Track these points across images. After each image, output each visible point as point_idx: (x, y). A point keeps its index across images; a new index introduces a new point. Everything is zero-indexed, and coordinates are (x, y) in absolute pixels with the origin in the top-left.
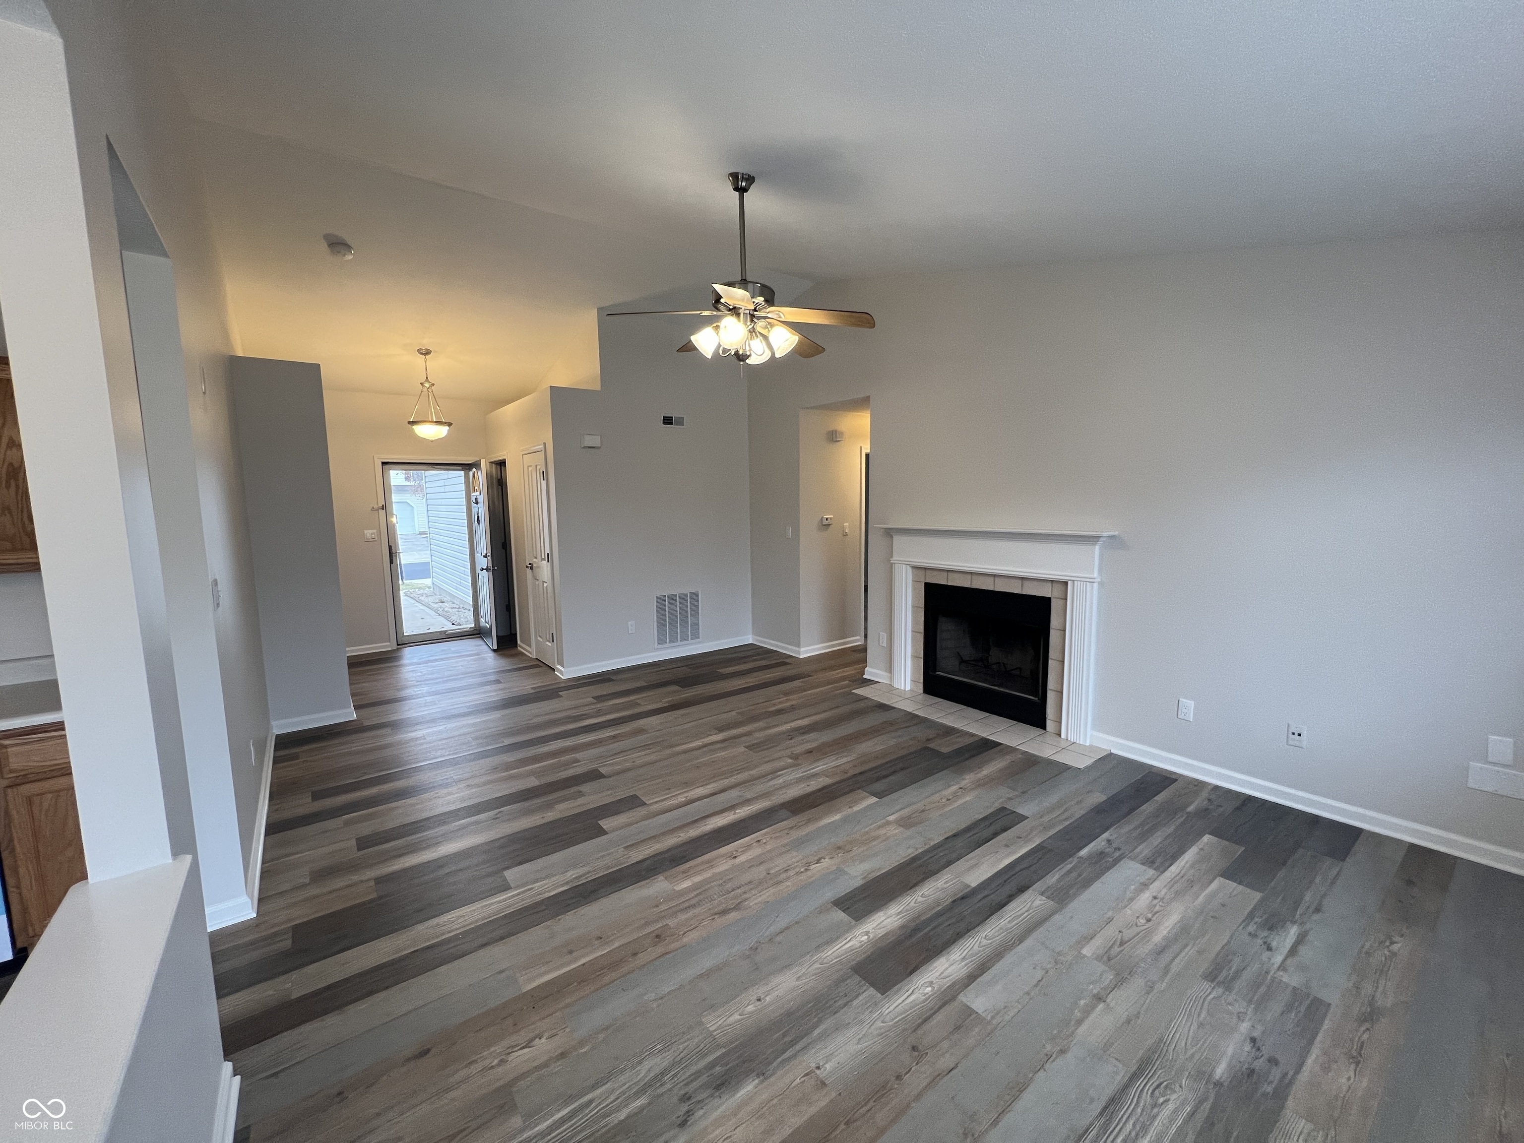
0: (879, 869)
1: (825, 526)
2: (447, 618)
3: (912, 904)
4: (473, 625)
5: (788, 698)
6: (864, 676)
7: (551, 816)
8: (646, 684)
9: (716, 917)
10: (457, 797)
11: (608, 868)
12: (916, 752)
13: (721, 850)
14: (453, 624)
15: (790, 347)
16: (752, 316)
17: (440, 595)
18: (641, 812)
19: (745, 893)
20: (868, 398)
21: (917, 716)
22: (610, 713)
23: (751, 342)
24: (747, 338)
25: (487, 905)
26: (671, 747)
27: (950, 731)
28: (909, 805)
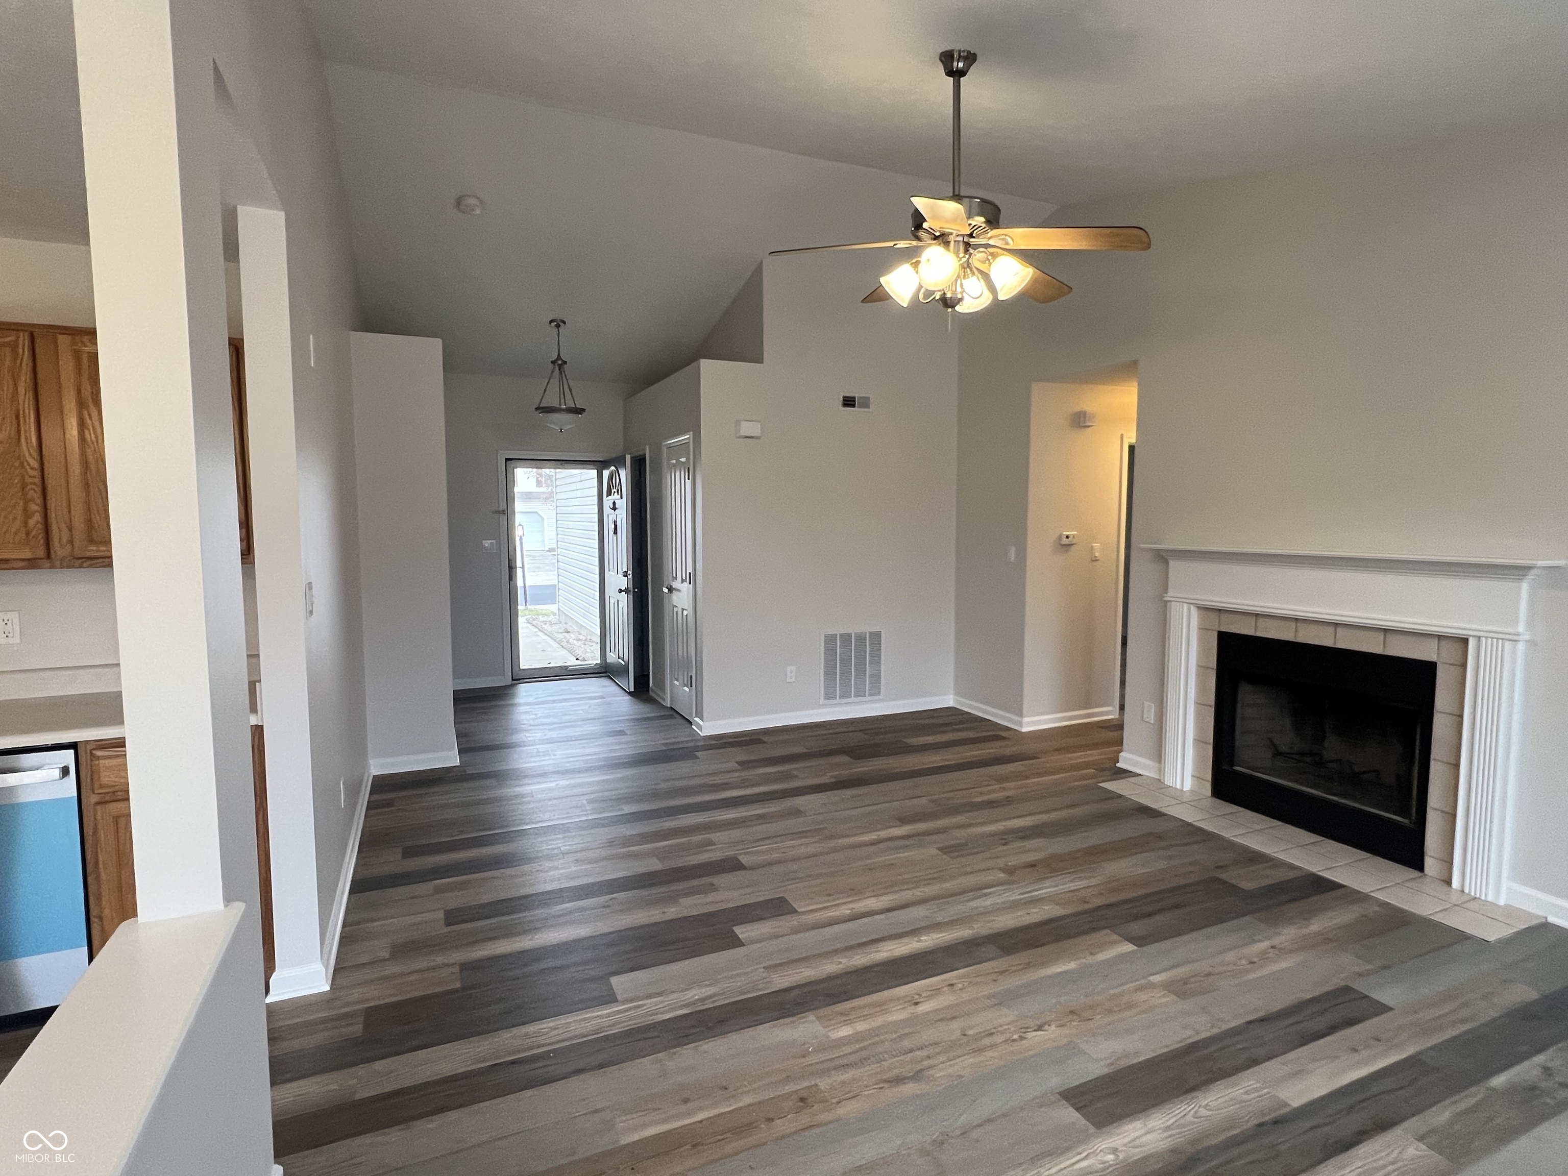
0: (1137, 1054)
1: (1064, 546)
2: (571, 652)
3: (1189, 1118)
4: (599, 662)
5: (1004, 785)
6: (1118, 765)
7: (672, 912)
8: (805, 751)
9: (886, 1085)
10: (561, 874)
11: (742, 993)
12: (1198, 883)
13: (898, 989)
14: (577, 659)
15: (1020, 286)
16: (967, 245)
17: (566, 623)
18: (789, 922)
19: (929, 1057)
20: (1135, 363)
21: (1200, 830)
22: (759, 785)
23: (964, 281)
24: (958, 276)
25: (585, 1019)
26: (832, 837)
27: (1254, 858)
28: (1188, 962)
